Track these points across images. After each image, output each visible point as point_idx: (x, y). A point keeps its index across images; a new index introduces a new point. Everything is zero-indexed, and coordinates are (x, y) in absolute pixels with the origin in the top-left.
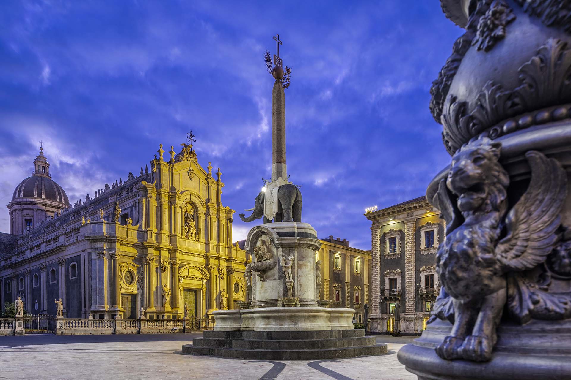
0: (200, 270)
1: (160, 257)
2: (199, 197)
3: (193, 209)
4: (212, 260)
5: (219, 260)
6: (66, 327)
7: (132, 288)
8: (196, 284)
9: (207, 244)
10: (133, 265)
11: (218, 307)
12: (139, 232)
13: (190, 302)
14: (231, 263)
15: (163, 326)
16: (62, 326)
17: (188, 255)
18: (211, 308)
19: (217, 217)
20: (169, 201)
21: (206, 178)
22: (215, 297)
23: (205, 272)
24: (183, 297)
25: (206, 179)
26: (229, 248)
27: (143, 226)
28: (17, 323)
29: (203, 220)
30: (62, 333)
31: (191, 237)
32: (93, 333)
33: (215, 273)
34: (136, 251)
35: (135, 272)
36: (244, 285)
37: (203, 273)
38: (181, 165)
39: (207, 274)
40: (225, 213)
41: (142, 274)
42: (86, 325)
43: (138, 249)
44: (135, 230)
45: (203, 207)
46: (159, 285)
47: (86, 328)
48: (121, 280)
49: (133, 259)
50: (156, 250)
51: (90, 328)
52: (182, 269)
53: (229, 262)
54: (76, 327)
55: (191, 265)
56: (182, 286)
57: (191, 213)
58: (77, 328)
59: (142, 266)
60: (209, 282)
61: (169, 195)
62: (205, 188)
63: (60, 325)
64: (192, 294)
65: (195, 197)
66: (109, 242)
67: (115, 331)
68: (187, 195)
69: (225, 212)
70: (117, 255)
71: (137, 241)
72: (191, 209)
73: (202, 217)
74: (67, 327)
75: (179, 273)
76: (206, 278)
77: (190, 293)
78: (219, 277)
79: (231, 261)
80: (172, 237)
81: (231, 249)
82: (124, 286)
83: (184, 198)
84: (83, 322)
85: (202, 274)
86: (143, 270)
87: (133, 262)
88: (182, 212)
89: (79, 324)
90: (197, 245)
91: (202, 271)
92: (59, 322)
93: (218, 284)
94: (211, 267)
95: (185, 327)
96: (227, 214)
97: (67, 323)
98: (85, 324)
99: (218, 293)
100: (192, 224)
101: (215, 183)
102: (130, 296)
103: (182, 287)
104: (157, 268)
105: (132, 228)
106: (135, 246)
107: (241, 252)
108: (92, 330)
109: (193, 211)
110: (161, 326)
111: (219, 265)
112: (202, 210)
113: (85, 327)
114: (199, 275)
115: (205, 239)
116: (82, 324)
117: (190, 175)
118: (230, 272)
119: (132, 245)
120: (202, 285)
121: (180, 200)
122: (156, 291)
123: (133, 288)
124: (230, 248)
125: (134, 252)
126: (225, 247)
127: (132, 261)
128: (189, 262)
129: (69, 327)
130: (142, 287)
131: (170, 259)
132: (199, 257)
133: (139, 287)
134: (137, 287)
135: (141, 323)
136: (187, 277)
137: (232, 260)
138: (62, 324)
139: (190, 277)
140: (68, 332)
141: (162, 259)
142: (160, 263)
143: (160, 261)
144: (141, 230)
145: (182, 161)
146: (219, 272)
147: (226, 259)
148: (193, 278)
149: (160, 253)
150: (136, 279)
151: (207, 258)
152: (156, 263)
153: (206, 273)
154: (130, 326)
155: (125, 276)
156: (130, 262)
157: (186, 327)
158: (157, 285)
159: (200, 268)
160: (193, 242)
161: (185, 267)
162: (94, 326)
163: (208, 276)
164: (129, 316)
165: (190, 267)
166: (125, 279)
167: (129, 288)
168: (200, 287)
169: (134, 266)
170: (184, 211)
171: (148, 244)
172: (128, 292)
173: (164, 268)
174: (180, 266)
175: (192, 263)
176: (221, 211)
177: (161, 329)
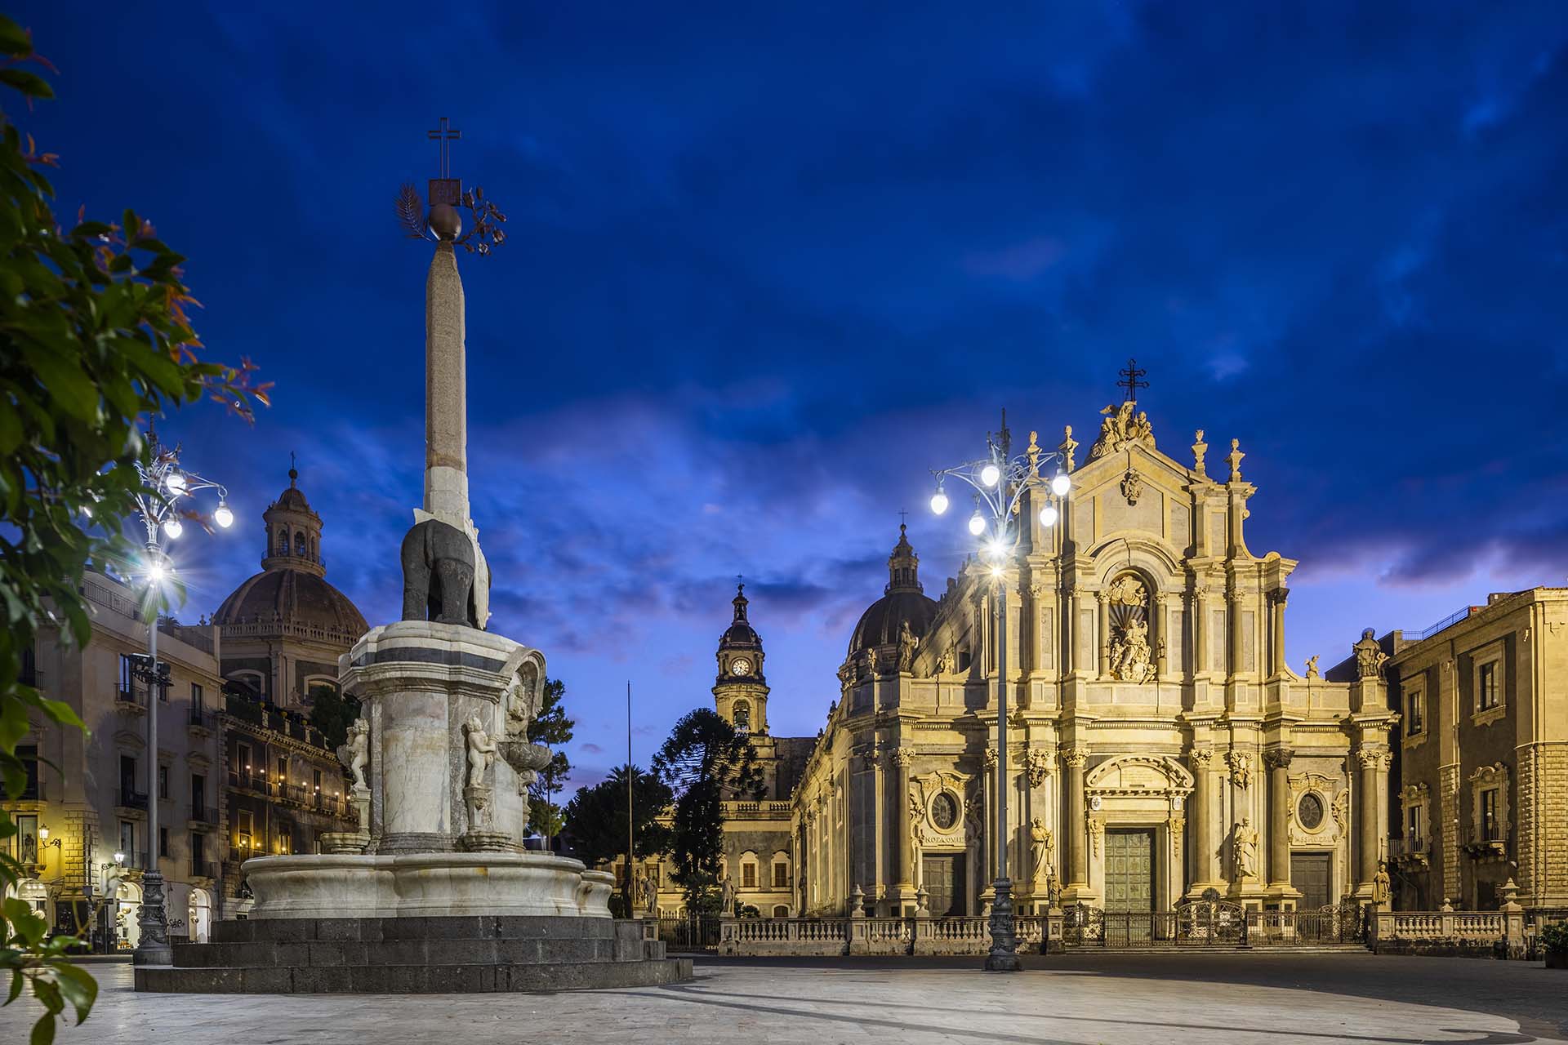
0: (1160, 769)
1: (1026, 745)
2: (1157, 551)
3: (1142, 589)
4: (1202, 734)
5: (1231, 729)
6: (741, 937)
7: (953, 836)
8: (1152, 810)
9: (1188, 687)
10: (953, 776)
11: (1227, 876)
12: (969, 687)
13: (1135, 865)
14: (1279, 733)
15: (982, 935)
16: (730, 936)
17: (1118, 728)
18: (1197, 881)
19: (1226, 596)
20: (1057, 585)
21: (1185, 483)
22: (1217, 848)
23: (1177, 772)
24: (1102, 853)
25: (1185, 489)
26: (1270, 686)
27: (983, 668)
28: (645, 930)
29: (1175, 615)
30: (730, 950)
31: (1129, 674)
32: (798, 952)
33: (1215, 772)
34: (962, 739)
35: (961, 795)
36: (1341, 799)
37: (1172, 775)
38: (1097, 473)
39: (1184, 778)
40: (1260, 576)
41: (981, 799)
42: (784, 932)
43: (969, 732)
44: (959, 684)
45: (1176, 575)
46: (1023, 823)
47: (784, 939)
48: (923, 818)
49: (956, 759)
50: (1015, 728)
51: (793, 939)
52: (1096, 771)
53: (1272, 729)
54: (761, 937)
55: (1128, 757)
56: (1097, 819)
57: (1138, 602)
58: (764, 939)
59: (980, 777)
60: (1192, 802)
61: (1057, 568)
62: (1185, 515)
63: (727, 934)
64: (1141, 841)
65: (1146, 551)
66: (887, 727)
67: (849, 948)
68: (1119, 552)
69: (1260, 571)
70: (903, 756)
71: (965, 713)
72: (1137, 591)
73: (1172, 606)
74: (744, 939)
75: (1085, 784)
76: (1182, 790)
77: (1135, 837)
78: (1231, 781)
79: (1279, 726)
80: (1066, 686)
81: (1278, 687)
82: (929, 833)
83: (1107, 565)
84: (777, 925)
85: (1168, 778)
86: (982, 786)
87: (956, 768)
88: (1100, 606)
89: (767, 931)
90: (1154, 693)
91: (1168, 769)
92: (725, 927)
93: (1228, 805)
94: (1200, 755)
95: (1047, 936)
96: (1267, 576)
97: (743, 929)
98: (781, 930)
99: (1227, 832)
100: (1137, 633)
101: (1218, 493)
102: (950, 859)
103: (1097, 824)
104: (1019, 778)
105: (952, 681)
106: (957, 725)
107: (1328, 690)
108: (794, 945)
109: (1142, 596)
110: (976, 935)
111: (1231, 745)
112: (1171, 584)
113: (781, 937)
114: (1158, 782)
115: (1184, 670)
116: (774, 931)
117: (1127, 491)
118: (1275, 760)
119: (951, 723)
120: (1169, 812)
121: (1093, 574)
122: (1016, 840)
123: (955, 838)
124: (1276, 684)
125: (956, 741)
126: (1260, 684)
127: (952, 767)
128: (1122, 747)
129: (747, 937)
130: (979, 832)
131: (1061, 747)
132: (1159, 729)
133: (972, 833)
134: (966, 833)
135: (918, 927)
136: (1113, 792)
137: (1280, 720)
138: (730, 932)
139: (1125, 793)
140: (742, 950)
141: (1031, 751)
142: (1027, 763)
143: (1027, 757)
144: (976, 681)
145: (1099, 457)
146: (1231, 765)
147: (1257, 722)
148: (1136, 793)
149: (1027, 736)
150: (964, 811)
151: (1186, 729)
152: (1016, 763)
153: (1182, 774)
154: (890, 936)
155: (934, 808)
156: (947, 768)
157: (1051, 937)
158: (1020, 824)
159: (1158, 762)
160: (1137, 685)
161: (1106, 764)
162: (800, 936)
163: (1190, 781)
164: (946, 911)
165: (1125, 761)
166: (934, 815)
167: (944, 837)
168: (1160, 819)
169: (958, 779)
170: (1106, 601)
171: (986, 716)
172: (941, 848)
173: (1035, 777)
174: (1093, 763)
175: (1132, 750)
176: (1239, 572)
177: (974, 944)
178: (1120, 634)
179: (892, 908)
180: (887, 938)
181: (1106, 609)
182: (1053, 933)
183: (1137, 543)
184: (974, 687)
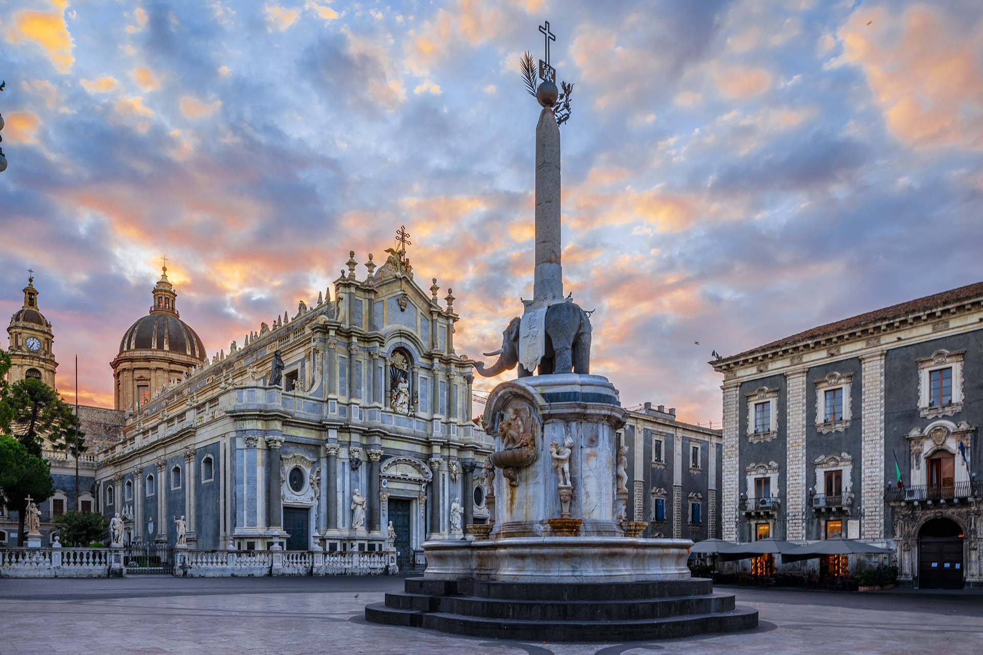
0: (416, 467)
1: (349, 443)
2: (415, 341)
3: (406, 361)
4: (436, 449)
5: (449, 448)
6: (190, 563)
7: (302, 497)
8: (410, 490)
9: (429, 421)
10: (303, 458)
12: (313, 402)
13: (399, 521)
14: (469, 454)
15: (352, 563)
16: (184, 562)
17: (395, 440)
19: (445, 375)
20: (365, 348)
21: (429, 307)
23: (424, 469)
24: (386, 513)
28: (113, 557)
29: (422, 379)
30: (183, 573)
31: (401, 410)
32: (235, 573)
33: (442, 471)
34: (309, 435)
35: (307, 470)
37: (422, 471)
38: (385, 286)
39: (427, 473)
41: (318, 473)
42: (225, 560)
43: (313, 431)
44: (307, 397)
45: (423, 357)
46: (346, 492)
47: (224, 564)
48: (282, 483)
49: (304, 447)
50: (342, 432)
51: (231, 565)
52: (386, 465)
53: (466, 451)
54: (207, 563)
55: (401, 458)
56: (385, 493)
57: (402, 367)
58: (210, 564)
59: (318, 459)
60: (431, 486)
61: (365, 338)
62: (427, 325)
63: (182, 560)
64: (402, 508)
65: (409, 340)
66: (264, 420)
67: (271, 571)
68: (396, 337)
69: (460, 364)
70: (277, 441)
72: (402, 361)
73: (421, 374)
74: (194, 564)
75: (380, 472)
76: (427, 479)
77: (397, 505)
78: (450, 477)
79: (470, 450)
80: (370, 411)
81: (469, 429)
82: (288, 494)
83: (390, 343)
84: (220, 554)
85: (419, 472)
86: (319, 465)
87: (304, 453)
88: (386, 366)
89: (212, 558)
90: (412, 423)
91: (419, 467)
92: (180, 556)
93: (447, 491)
94: (436, 461)
95: (388, 564)
96: (464, 368)
97: (192, 557)
98: (222, 558)
100: (403, 386)
101: (443, 316)
102: (298, 511)
103: (385, 496)
104: (343, 463)
105: (303, 396)
106: (307, 426)
108: (233, 569)
109: (405, 365)
110: (348, 562)
111: (449, 457)
112: (421, 361)
113: (222, 563)
114: (413, 474)
115: (426, 412)
116: (217, 558)
118: (467, 468)
119: (303, 424)
120: (419, 492)
121: (384, 346)
123: (304, 498)
125: (305, 436)
126: (460, 426)
127: (302, 451)
128: (398, 452)
130: (317, 495)
131: (366, 447)
132: (416, 444)
133: (313, 495)
134: (310, 496)
135: (315, 558)
136: (394, 478)
137: (471, 447)
138: (184, 559)
139: (400, 479)
140: (194, 571)
141: (352, 447)
142: (349, 454)
143: (349, 451)
146: (448, 469)
147: (460, 447)
148: (405, 479)
149: (349, 438)
150: (309, 481)
151: (428, 445)
152: (342, 454)
153: (427, 471)
154: (297, 563)
155: (289, 477)
156: (299, 452)
157: (391, 565)
158: (344, 492)
159: (416, 463)
160: (405, 417)
161: (390, 461)
162: (237, 563)
163: (430, 475)
165: (399, 460)
166: (290, 482)
167: (297, 497)
168: (415, 496)
169: (305, 459)
170: (389, 364)
171: (328, 423)
172: (295, 504)
173: (354, 464)
174: (384, 458)
175: (402, 454)
176: (453, 363)
177: (348, 568)
178: (395, 383)
179: (268, 543)
180: (295, 564)
181: (389, 368)
182: (391, 562)
183: (405, 334)
184: (316, 402)
